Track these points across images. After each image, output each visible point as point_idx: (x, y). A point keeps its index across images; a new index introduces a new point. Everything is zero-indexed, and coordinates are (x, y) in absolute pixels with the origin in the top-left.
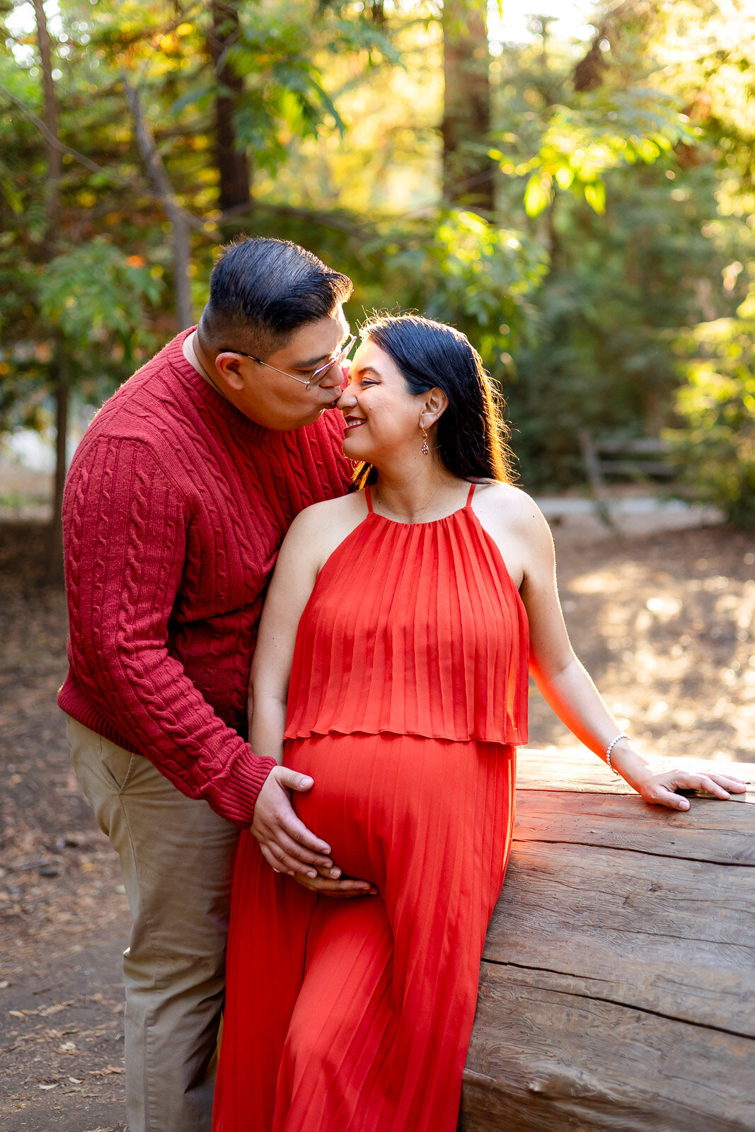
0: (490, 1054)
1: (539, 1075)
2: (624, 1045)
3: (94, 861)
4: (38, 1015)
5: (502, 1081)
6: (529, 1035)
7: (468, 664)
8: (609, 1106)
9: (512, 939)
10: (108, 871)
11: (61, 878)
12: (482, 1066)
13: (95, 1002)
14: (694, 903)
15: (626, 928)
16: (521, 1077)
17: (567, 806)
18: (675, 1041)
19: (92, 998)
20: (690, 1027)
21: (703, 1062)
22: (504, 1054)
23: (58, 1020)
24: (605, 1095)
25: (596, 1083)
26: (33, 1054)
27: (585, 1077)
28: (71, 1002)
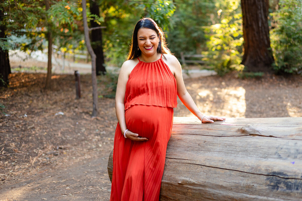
0: (170, 177)
1: (181, 180)
2: (199, 172)
3: (66, 152)
4: (60, 182)
5: (172, 182)
6: (178, 172)
7: (165, 91)
8: (195, 185)
9: (174, 154)
10: (70, 154)
11: (58, 156)
12: (168, 179)
13: (73, 179)
14: (213, 144)
15: (199, 150)
16: (176, 181)
17: (185, 127)
18: (209, 171)
19: (72, 178)
20: (212, 168)
21: (215, 174)
22: (173, 176)
23: (64, 183)
24: (195, 183)
25: (192, 181)
26: (60, 190)
27: (190, 180)
28: (67, 179)
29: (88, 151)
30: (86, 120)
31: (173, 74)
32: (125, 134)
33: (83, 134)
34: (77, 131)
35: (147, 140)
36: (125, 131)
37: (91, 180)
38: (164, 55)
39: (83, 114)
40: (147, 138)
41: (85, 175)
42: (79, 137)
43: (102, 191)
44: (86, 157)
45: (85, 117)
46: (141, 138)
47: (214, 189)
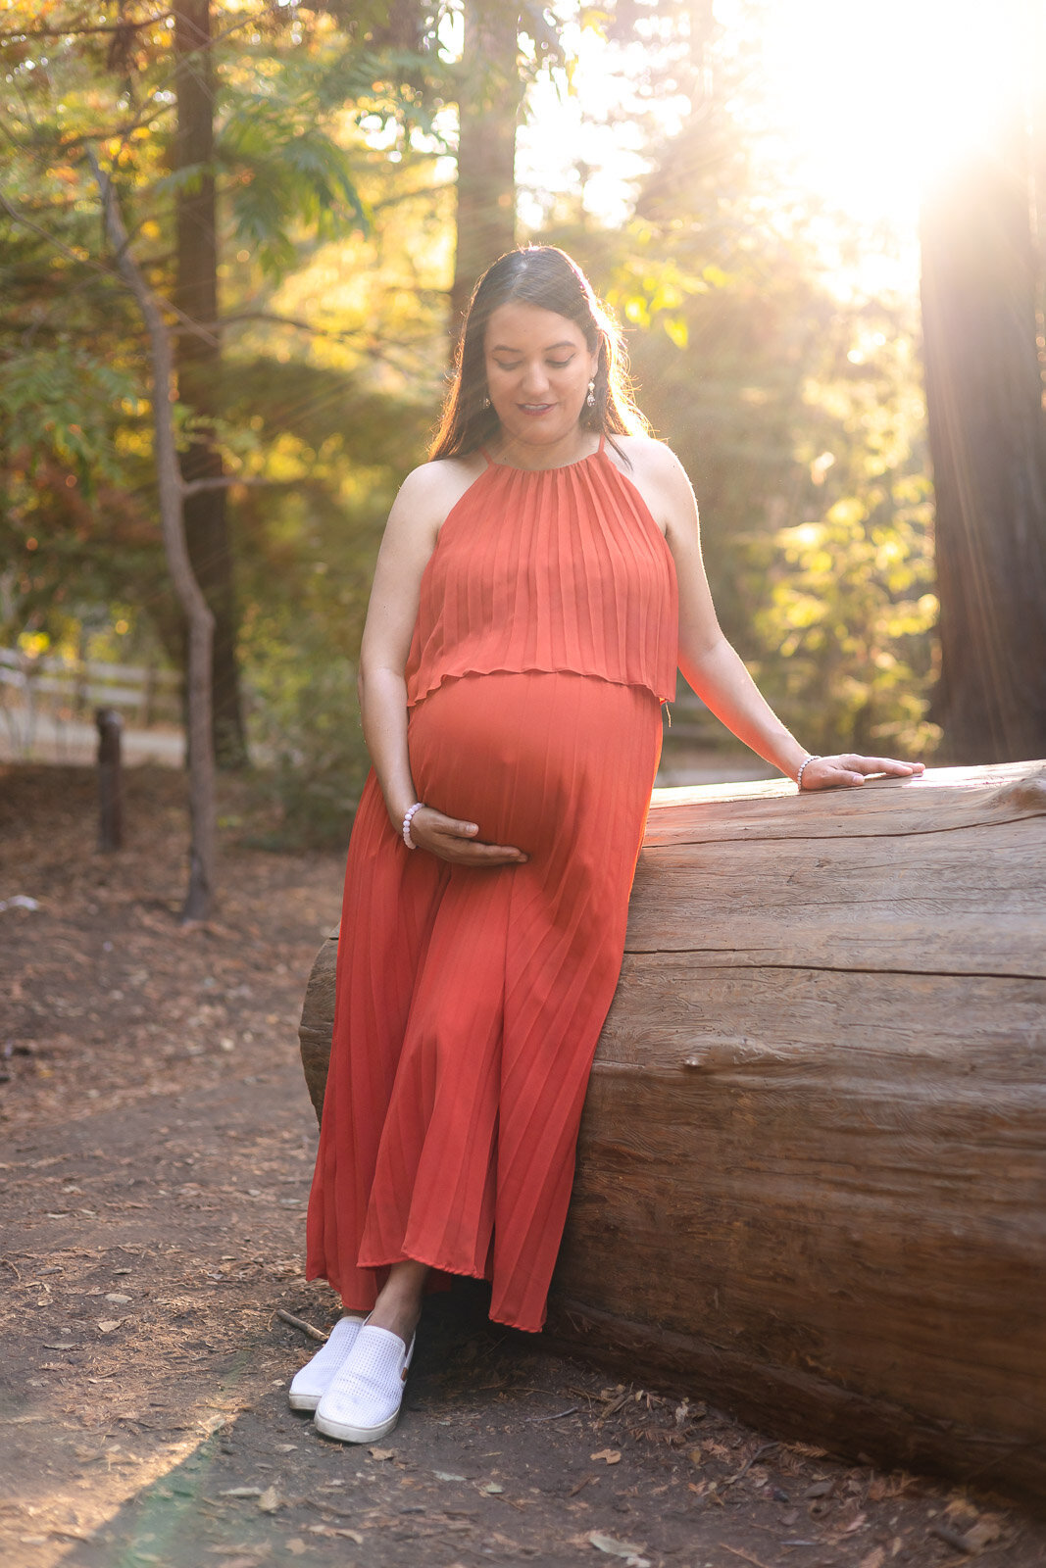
0: (638, 1042)
1: (697, 1050)
2: (794, 1005)
3: (53, 1068)
4: (27, 1167)
5: (653, 1067)
6: (683, 1015)
7: (621, 602)
8: (777, 1068)
9: (661, 930)
10: (72, 1078)
11: (12, 1084)
12: (627, 1055)
13: (95, 1157)
14: (867, 870)
15: (794, 901)
16: (674, 1056)
18: (852, 991)
19: (91, 1153)
20: (868, 976)
21: (884, 1005)
22: (654, 1038)
23: (54, 1170)
24: (773, 1055)
25: (760, 1046)
26: (31, 1195)
27: (749, 1043)
28: (68, 1155)
29: (162, 1065)
30: (153, 933)
31: (662, 529)
32: (406, 823)
33: (136, 995)
34: (104, 980)
35: (523, 859)
36: (409, 811)
37: (190, 1161)
38: (618, 439)
39: (139, 911)
40: (522, 851)
41: (160, 1143)
42: (114, 1004)
43: (252, 1204)
44: (155, 1090)
45: (148, 920)
46: (493, 850)
47: (880, 1078)
